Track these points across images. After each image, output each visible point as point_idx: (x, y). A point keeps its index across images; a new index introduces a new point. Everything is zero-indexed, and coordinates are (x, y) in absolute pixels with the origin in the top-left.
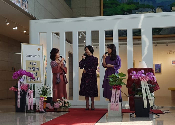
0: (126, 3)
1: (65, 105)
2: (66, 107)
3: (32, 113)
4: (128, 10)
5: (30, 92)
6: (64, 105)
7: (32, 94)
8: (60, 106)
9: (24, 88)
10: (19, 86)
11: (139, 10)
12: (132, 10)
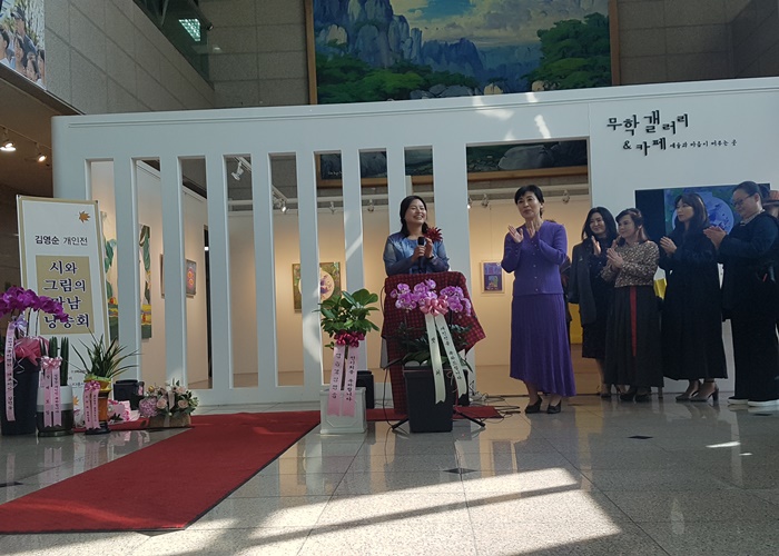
0: (390, 68)
1: (176, 406)
2: (182, 410)
3: (58, 439)
4: (397, 91)
5: (51, 365)
6: (172, 405)
7: (56, 371)
8: (158, 410)
9: (30, 352)
10: (9, 346)
11: (432, 90)
12: (411, 91)
